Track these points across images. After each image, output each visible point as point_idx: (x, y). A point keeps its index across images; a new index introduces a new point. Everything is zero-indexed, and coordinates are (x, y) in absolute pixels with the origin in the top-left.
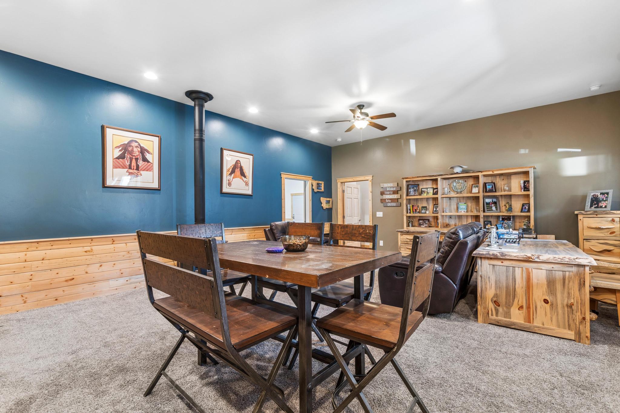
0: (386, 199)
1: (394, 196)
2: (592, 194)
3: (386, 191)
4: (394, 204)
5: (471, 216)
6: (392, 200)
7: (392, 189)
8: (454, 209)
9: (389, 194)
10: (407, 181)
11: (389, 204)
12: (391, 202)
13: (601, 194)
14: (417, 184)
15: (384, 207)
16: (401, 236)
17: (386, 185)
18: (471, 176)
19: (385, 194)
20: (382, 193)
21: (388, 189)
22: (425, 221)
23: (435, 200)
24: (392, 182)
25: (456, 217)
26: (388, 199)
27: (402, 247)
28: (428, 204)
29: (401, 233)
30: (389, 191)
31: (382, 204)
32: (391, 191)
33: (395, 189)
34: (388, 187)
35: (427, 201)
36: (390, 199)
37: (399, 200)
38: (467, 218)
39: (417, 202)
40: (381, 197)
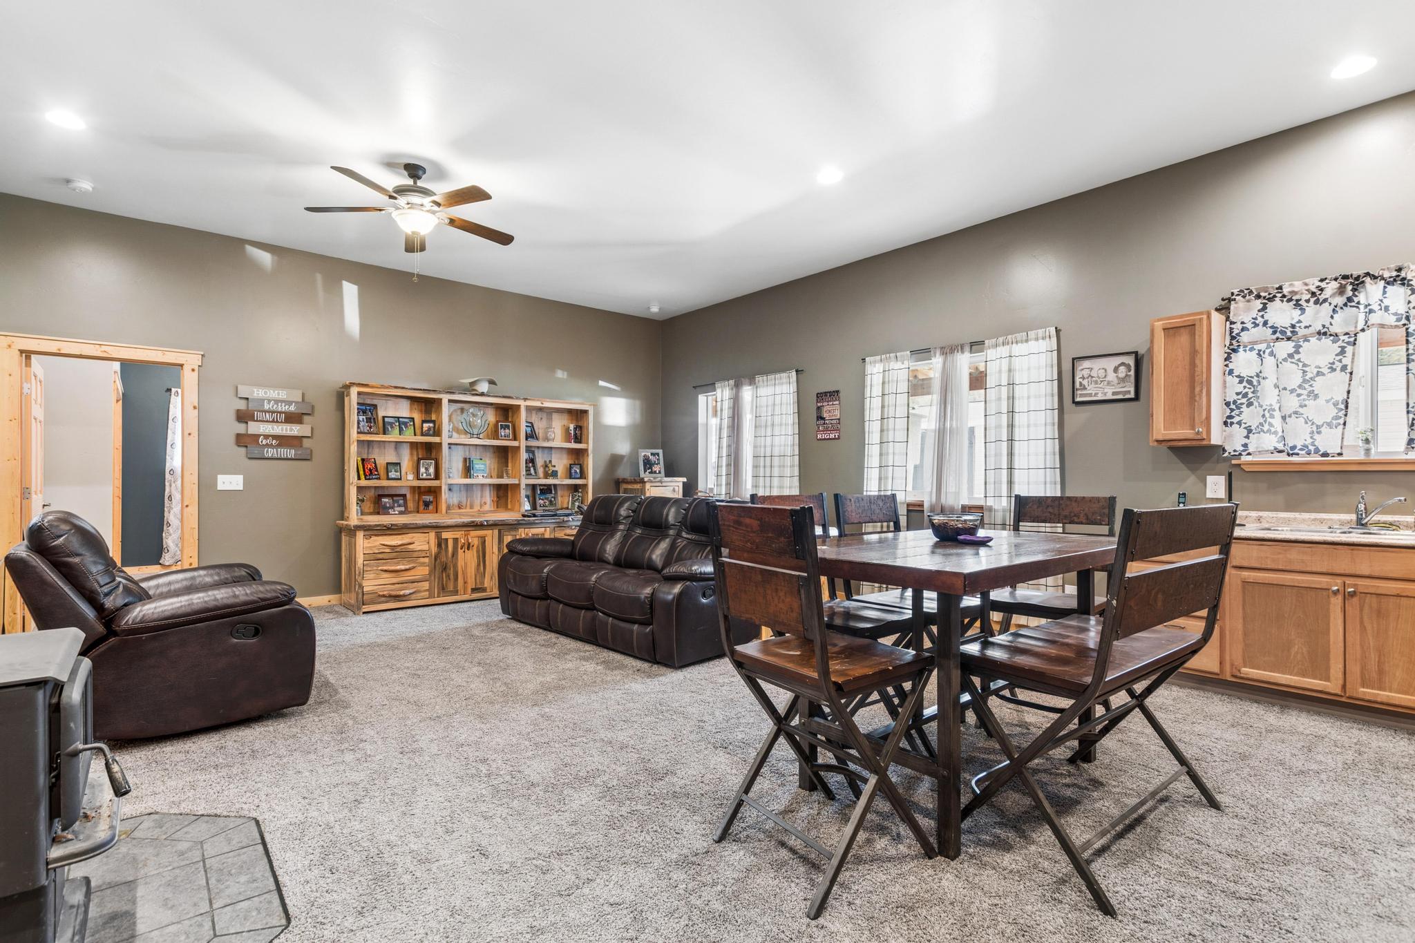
0: (259, 436)
1: (291, 430)
2: (643, 454)
3: (262, 411)
4: (291, 453)
5: (490, 485)
6: (283, 441)
7: (284, 408)
8: (458, 470)
9: (273, 421)
10: (359, 393)
11: (270, 452)
12: (279, 445)
13: (652, 454)
14: (369, 405)
15: (249, 458)
16: (366, 541)
17: (258, 393)
18: (492, 404)
19: (257, 421)
20: (243, 417)
21: (266, 407)
22: (395, 498)
23: (417, 449)
24: (283, 387)
25: (462, 489)
26: (266, 437)
27: (369, 569)
28: (398, 455)
29: (367, 533)
30: (273, 412)
31: (243, 450)
32: (281, 413)
33: (292, 408)
34: (269, 401)
35: (396, 448)
36: (275, 437)
37: (305, 440)
38: (482, 491)
39: (370, 450)
40: (241, 428)
